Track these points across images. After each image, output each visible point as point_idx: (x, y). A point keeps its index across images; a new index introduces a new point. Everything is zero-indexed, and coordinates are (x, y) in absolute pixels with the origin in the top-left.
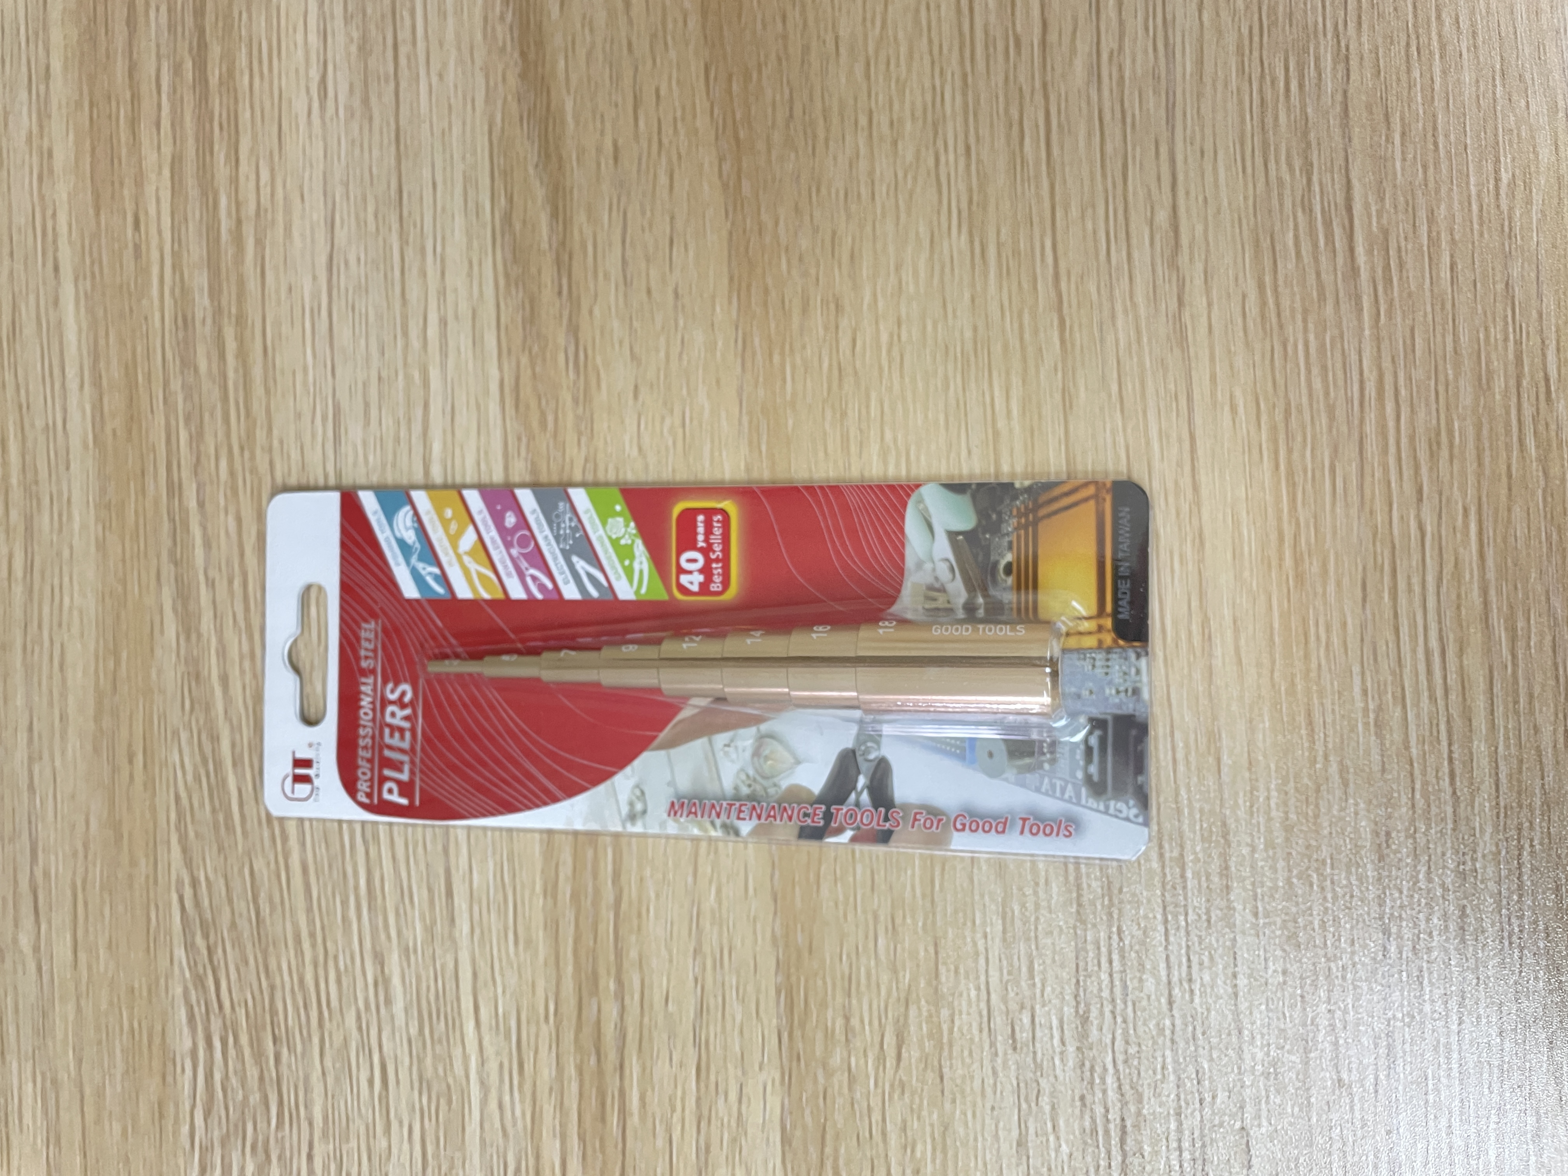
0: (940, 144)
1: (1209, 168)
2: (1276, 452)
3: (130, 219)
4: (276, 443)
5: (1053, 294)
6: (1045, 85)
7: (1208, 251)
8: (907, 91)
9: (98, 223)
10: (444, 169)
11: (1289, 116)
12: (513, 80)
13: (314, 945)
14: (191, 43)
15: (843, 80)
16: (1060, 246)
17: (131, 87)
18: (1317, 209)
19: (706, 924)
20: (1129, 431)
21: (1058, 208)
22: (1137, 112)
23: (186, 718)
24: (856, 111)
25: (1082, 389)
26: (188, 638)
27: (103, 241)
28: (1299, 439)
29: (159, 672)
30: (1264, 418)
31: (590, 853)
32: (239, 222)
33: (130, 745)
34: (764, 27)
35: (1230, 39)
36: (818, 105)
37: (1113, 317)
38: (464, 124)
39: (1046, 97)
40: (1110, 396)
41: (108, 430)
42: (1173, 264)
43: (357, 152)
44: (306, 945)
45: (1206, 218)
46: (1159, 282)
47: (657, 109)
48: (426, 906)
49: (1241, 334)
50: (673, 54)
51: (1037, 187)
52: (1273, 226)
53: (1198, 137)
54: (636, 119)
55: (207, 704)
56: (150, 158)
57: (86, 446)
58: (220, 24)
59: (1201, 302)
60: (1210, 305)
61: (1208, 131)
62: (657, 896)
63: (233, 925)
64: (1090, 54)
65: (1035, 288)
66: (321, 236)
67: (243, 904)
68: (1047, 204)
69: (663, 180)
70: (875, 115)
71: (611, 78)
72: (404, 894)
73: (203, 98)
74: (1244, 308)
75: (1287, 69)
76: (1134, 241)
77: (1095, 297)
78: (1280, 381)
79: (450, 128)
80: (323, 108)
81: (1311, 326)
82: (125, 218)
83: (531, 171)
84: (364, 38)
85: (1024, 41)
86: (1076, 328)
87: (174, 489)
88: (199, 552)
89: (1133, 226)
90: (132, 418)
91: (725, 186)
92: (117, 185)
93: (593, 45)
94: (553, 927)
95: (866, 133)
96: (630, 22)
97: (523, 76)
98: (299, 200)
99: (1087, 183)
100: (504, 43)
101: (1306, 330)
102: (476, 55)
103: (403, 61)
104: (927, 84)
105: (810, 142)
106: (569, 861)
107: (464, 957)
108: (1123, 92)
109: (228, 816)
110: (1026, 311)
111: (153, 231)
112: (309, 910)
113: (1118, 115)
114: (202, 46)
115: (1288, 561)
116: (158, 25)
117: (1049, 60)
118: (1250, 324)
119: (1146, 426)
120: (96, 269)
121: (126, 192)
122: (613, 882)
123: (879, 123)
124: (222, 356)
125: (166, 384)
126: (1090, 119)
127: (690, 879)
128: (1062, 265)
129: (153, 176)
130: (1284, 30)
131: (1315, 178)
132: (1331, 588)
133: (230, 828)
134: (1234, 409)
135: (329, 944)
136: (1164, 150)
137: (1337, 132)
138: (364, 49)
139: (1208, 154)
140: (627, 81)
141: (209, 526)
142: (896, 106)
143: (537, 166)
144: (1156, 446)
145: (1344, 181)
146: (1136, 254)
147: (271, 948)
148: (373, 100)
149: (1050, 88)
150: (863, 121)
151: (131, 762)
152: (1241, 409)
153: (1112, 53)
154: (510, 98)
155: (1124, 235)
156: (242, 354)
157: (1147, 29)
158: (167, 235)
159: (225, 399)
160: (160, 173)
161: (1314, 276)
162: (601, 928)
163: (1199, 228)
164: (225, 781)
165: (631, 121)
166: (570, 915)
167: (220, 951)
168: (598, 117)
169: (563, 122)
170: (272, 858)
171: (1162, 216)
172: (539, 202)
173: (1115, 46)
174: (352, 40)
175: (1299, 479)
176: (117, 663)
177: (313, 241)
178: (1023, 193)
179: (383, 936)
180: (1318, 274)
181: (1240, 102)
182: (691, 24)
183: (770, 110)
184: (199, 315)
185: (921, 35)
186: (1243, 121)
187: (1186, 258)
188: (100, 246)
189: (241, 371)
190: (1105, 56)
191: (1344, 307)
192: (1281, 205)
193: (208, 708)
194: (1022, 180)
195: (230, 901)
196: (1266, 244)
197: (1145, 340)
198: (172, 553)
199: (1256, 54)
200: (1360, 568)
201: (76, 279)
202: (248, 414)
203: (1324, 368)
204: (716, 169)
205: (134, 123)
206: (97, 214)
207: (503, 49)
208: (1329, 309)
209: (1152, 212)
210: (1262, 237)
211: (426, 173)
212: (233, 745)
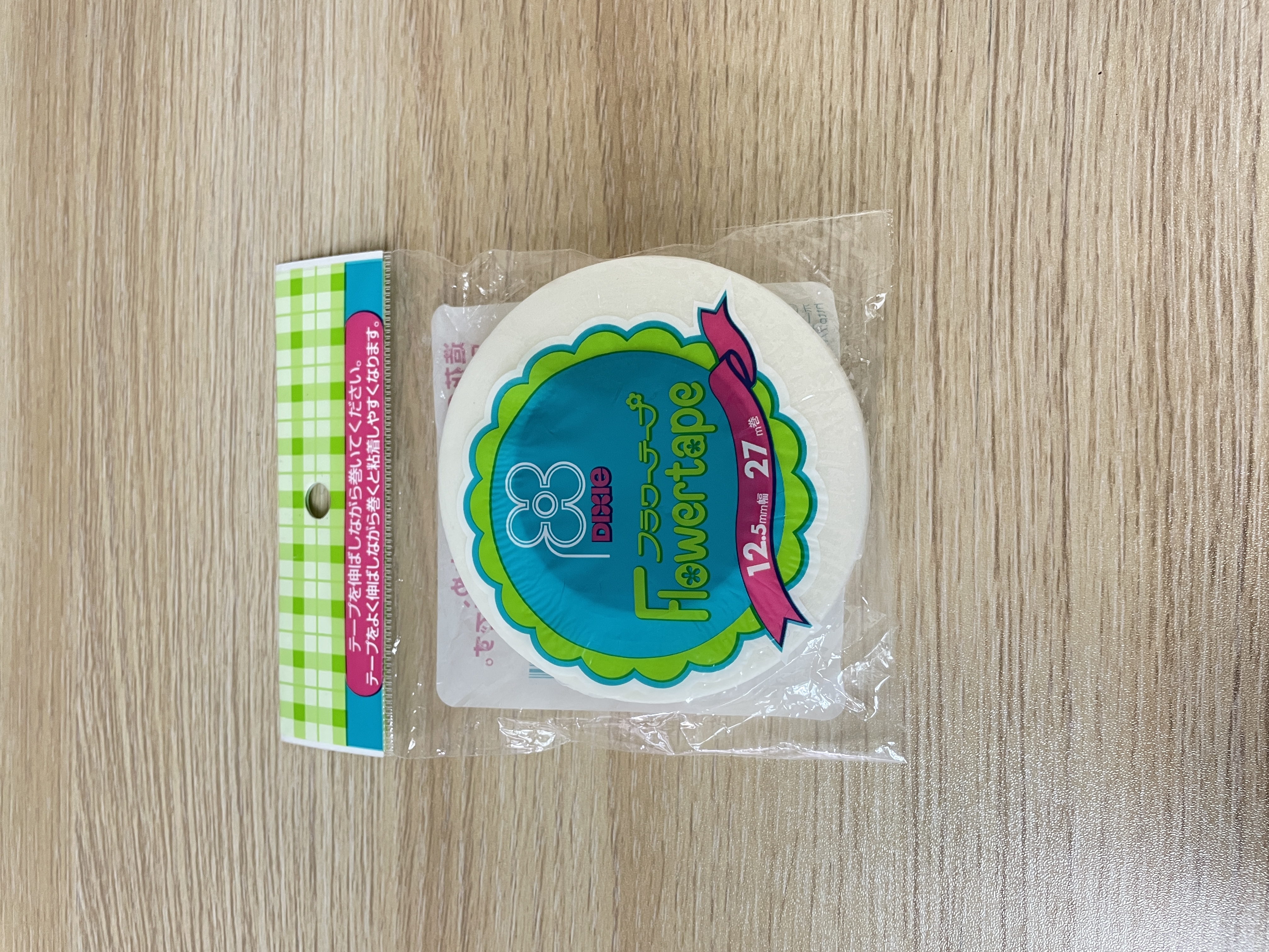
0: (824, 181)
1: (1102, 224)
2: (1154, 526)
3: (60, 204)
4: (178, 426)
5: (930, 344)
6: (936, 127)
7: (1095, 311)
8: (795, 126)
9: (33, 206)
10: (344, 175)
11: (1192, 176)
12: (412, 92)
13: (191, 898)
14: (121, 40)
15: (731, 112)
16: (940, 294)
17: (68, 80)
18: (1216, 275)
19: (549, 929)
20: (1000, 490)
21: (941, 255)
22: (1031, 162)
23: (89, 673)
24: (742, 143)
25: (954, 442)
26: (93, 601)
27: (37, 223)
28: (1180, 514)
29: (68, 629)
30: (1144, 489)
31: (444, 847)
32: (156, 213)
33: (40, 692)
34: (656, 53)
35: (1135, 92)
36: (705, 133)
37: (991, 372)
38: (364, 133)
39: (937, 141)
40: (982, 452)
41: (33, 400)
42: (1058, 323)
43: (265, 154)
44: (184, 898)
45: (1096, 277)
46: (1042, 339)
47: (548, 129)
48: (291, 875)
49: (1126, 401)
50: (565, 74)
51: (921, 233)
52: (1167, 289)
53: (1094, 192)
54: (526, 138)
55: (107, 665)
56: (81, 149)
57: (14, 413)
58: (148, 24)
59: (1084, 365)
60: (1094, 368)
61: (1105, 187)
62: (504, 896)
63: (123, 868)
64: (985, 99)
65: (912, 337)
66: (229, 234)
67: (131, 851)
68: (930, 252)
69: (549, 200)
70: (761, 147)
71: (505, 96)
72: (273, 862)
73: (130, 94)
74: (1130, 374)
75: (1193, 127)
76: (1018, 295)
77: (973, 349)
78: (1163, 454)
79: (351, 134)
80: (235, 109)
81: (1201, 397)
82: (57, 203)
83: (424, 182)
84: (276, 43)
85: (917, 80)
86: (952, 379)
87: (87, 460)
88: (106, 522)
89: (1017, 281)
90: (54, 391)
91: (609, 210)
92: (51, 173)
93: (489, 63)
94: (406, 912)
95: (750, 165)
96: (526, 41)
97: (422, 90)
98: (210, 196)
99: (973, 232)
100: (406, 55)
101: (1194, 402)
102: (378, 66)
103: (311, 68)
104: (816, 120)
105: (694, 171)
106: (424, 852)
107: (324, 929)
108: (1017, 141)
109: (121, 770)
110: (902, 358)
111: (80, 218)
112: (188, 866)
113: (1010, 163)
114: (131, 43)
115: (1158, 643)
116: (94, 22)
117: (942, 101)
118: (1135, 390)
119: (1018, 485)
120: (30, 248)
121: (58, 179)
122: (463, 879)
123: (764, 157)
124: (135, 339)
125: (84, 362)
126: (981, 166)
127: (536, 885)
128: (941, 312)
129: (82, 166)
130: (1193, 84)
131: (1216, 243)
132: (1202, 672)
133: (122, 780)
134: (1111, 477)
135: (204, 899)
136: (1056, 202)
137: (1242, 196)
138: (276, 54)
139: (1104, 210)
140: (520, 100)
141: (116, 498)
142: (783, 141)
143: (430, 177)
144: (1027, 508)
145: (1247, 250)
146: (1019, 310)
147: (154, 896)
148: (282, 103)
149: (941, 131)
150: (748, 153)
151: (40, 708)
152: (1119, 478)
153: (1008, 98)
154: (408, 109)
155: (1008, 288)
156: (152, 338)
157: (1047, 75)
158: (92, 221)
159: (136, 381)
160: (88, 162)
161: (1207, 346)
162: (450, 920)
163: (1088, 286)
164: (119, 737)
165: (523, 140)
166: (422, 902)
167: (111, 890)
168: (490, 132)
169: (456, 137)
170: (158, 813)
171: (1050, 272)
172: (431, 214)
173: (1012, 91)
174: (265, 46)
175: (1176, 556)
176: (32, 617)
177: (221, 237)
178: (906, 238)
179: (252, 899)
180: (1212, 344)
181: (1142, 157)
182: (585, 45)
183: (656, 136)
184: (116, 300)
185: (812, 69)
186: (1143, 178)
187: (1072, 317)
188: (34, 228)
189: (151, 356)
190: (1000, 103)
191: (1240, 381)
192: (1177, 270)
193: (108, 668)
194: (906, 225)
195: (121, 848)
196: (1158, 307)
197: (1023, 397)
198: (83, 520)
199: (1161, 108)
200: (1235, 655)
201: (12, 258)
202: (155, 396)
203: (1212, 445)
204: (602, 193)
205: (68, 113)
206: (33, 198)
207: (404, 62)
208: (1222, 382)
209: (1039, 267)
210: (1154, 302)
211: (327, 179)
212: (128, 705)
